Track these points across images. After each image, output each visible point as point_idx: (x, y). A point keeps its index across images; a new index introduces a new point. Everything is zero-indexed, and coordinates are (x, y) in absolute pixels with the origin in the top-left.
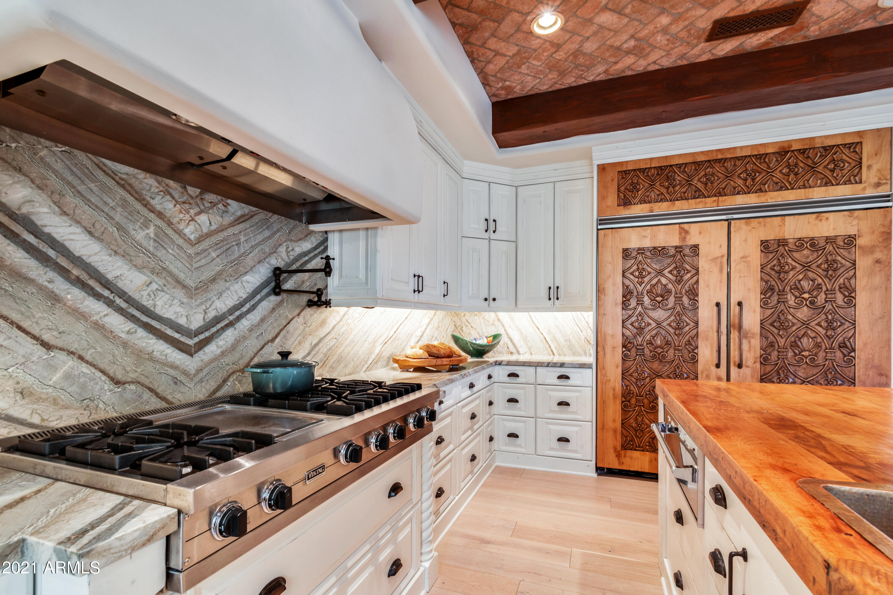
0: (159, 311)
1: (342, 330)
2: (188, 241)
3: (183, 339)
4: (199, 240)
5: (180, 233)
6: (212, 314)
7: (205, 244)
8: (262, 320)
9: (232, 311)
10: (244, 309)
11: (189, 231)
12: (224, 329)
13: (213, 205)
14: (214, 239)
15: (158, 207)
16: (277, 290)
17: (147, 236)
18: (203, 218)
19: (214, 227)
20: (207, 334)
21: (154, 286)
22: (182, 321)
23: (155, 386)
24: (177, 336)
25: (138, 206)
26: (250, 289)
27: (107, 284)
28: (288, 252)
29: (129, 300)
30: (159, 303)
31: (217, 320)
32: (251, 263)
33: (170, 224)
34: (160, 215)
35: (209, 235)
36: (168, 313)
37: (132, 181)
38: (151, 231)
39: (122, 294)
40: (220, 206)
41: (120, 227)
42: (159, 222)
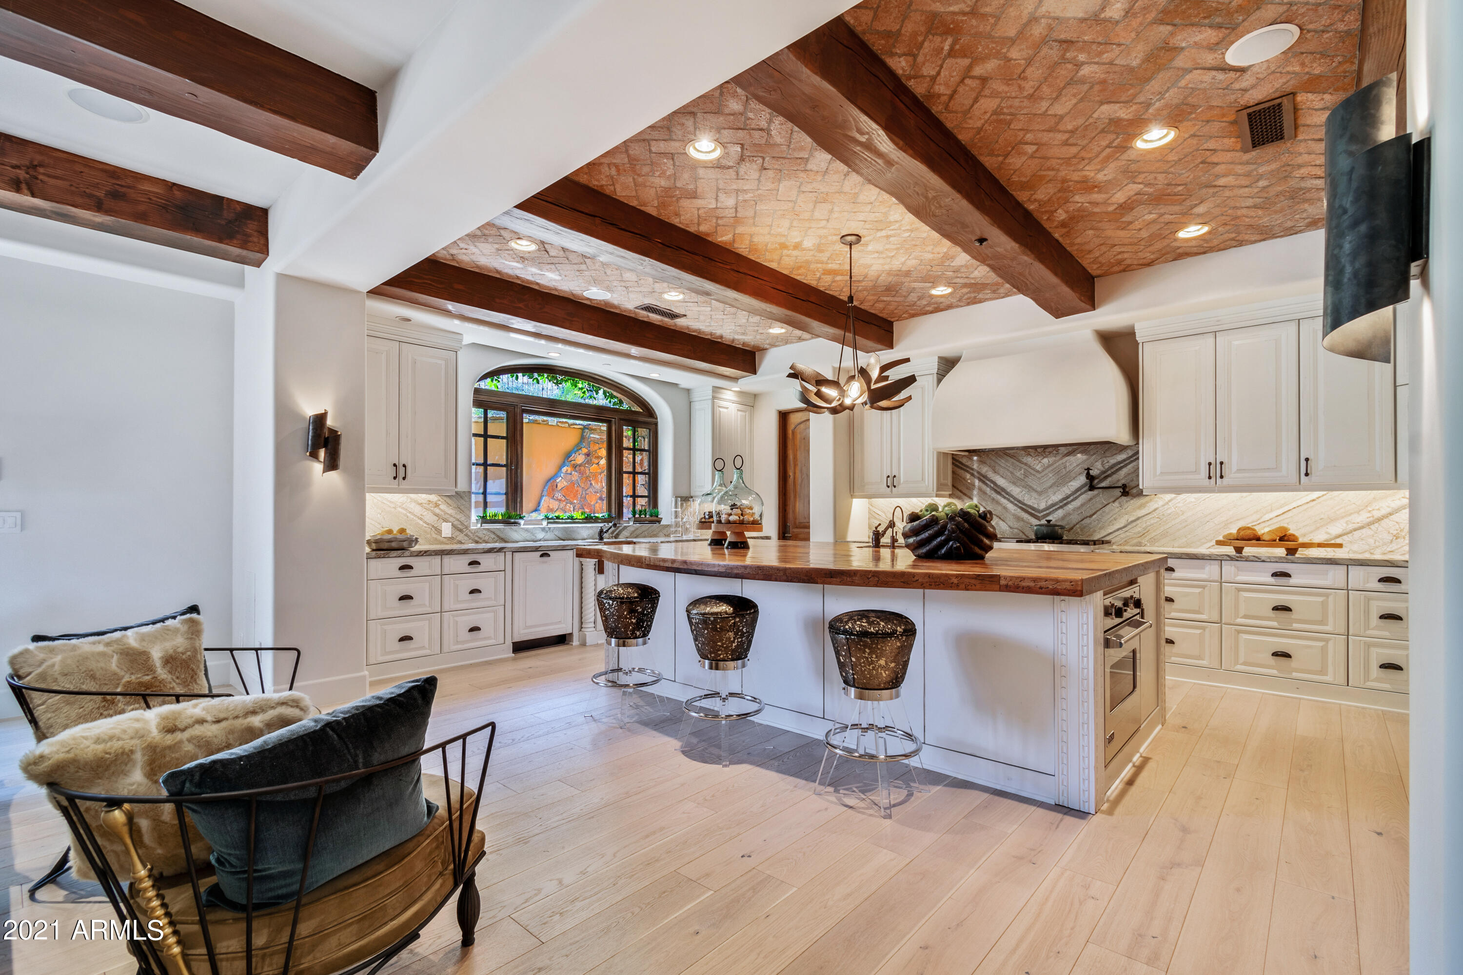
0: (1025, 502)
1: (1169, 512)
2: (1038, 472)
3: (1036, 513)
4: (1043, 471)
5: (1034, 469)
6: (1050, 502)
7: (1046, 471)
8: (1082, 505)
9: (1061, 501)
10: (1069, 500)
11: (1038, 468)
12: (1056, 510)
13: (1050, 453)
14: (1051, 469)
15: (1025, 462)
16: (1092, 488)
17: (1021, 474)
18: (1045, 461)
19: (1051, 462)
20: (1048, 512)
21: (1024, 492)
22: (1036, 506)
23: (1024, 531)
24: (1033, 512)
25: (1018, 463)
26: (1073, 489)
27: (1007, 493)
28: (1103, 464)
29: (1015, 498)
30: (1026, 499)
31: (1053, 505)
32: (1074, 476)
33: (1030, 467)
34: (1026, 464)
35: (1049, 466)
36: (1029, 503)
37: (1015, 455)
38: (1022, 471)
39: (1012, 496)
40: (1055, 452)
41: (1012, 473)
42: (1025, 467)
